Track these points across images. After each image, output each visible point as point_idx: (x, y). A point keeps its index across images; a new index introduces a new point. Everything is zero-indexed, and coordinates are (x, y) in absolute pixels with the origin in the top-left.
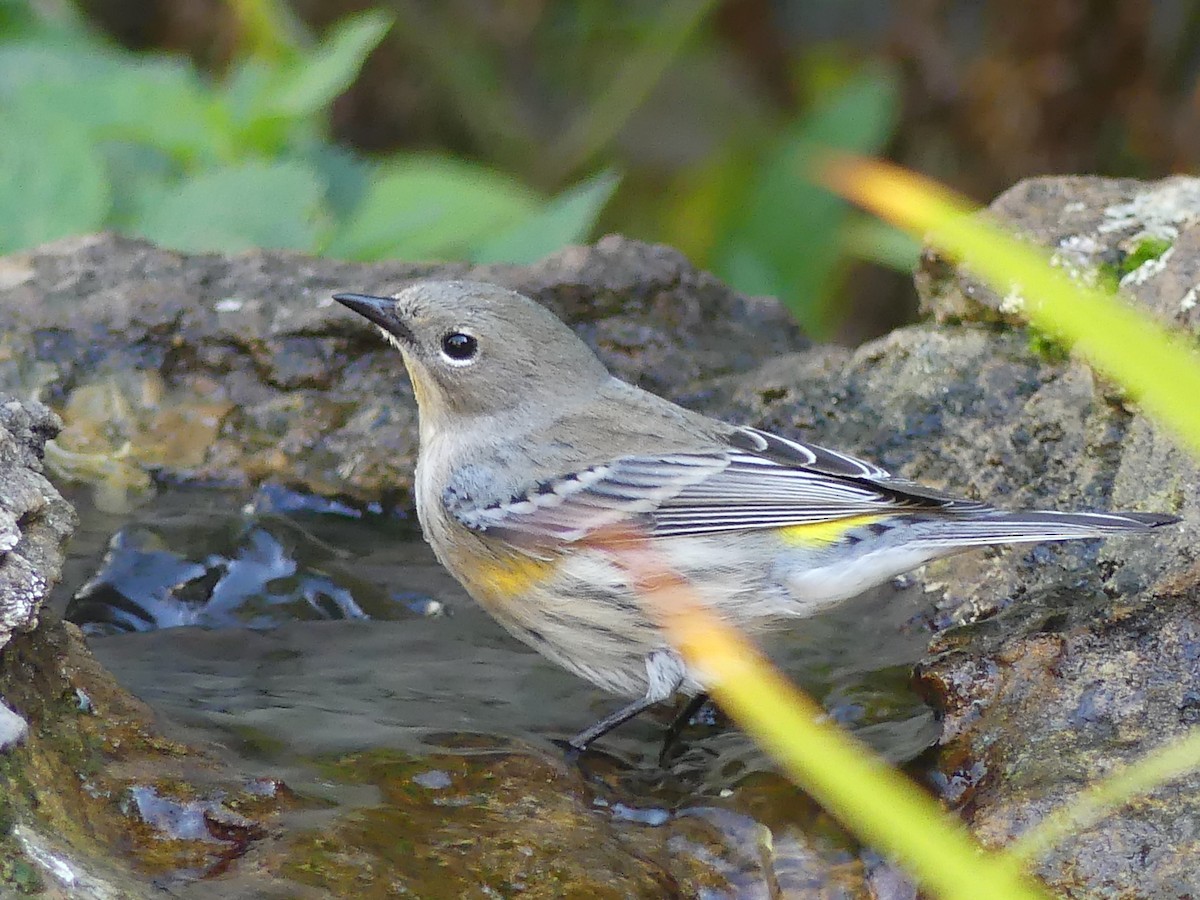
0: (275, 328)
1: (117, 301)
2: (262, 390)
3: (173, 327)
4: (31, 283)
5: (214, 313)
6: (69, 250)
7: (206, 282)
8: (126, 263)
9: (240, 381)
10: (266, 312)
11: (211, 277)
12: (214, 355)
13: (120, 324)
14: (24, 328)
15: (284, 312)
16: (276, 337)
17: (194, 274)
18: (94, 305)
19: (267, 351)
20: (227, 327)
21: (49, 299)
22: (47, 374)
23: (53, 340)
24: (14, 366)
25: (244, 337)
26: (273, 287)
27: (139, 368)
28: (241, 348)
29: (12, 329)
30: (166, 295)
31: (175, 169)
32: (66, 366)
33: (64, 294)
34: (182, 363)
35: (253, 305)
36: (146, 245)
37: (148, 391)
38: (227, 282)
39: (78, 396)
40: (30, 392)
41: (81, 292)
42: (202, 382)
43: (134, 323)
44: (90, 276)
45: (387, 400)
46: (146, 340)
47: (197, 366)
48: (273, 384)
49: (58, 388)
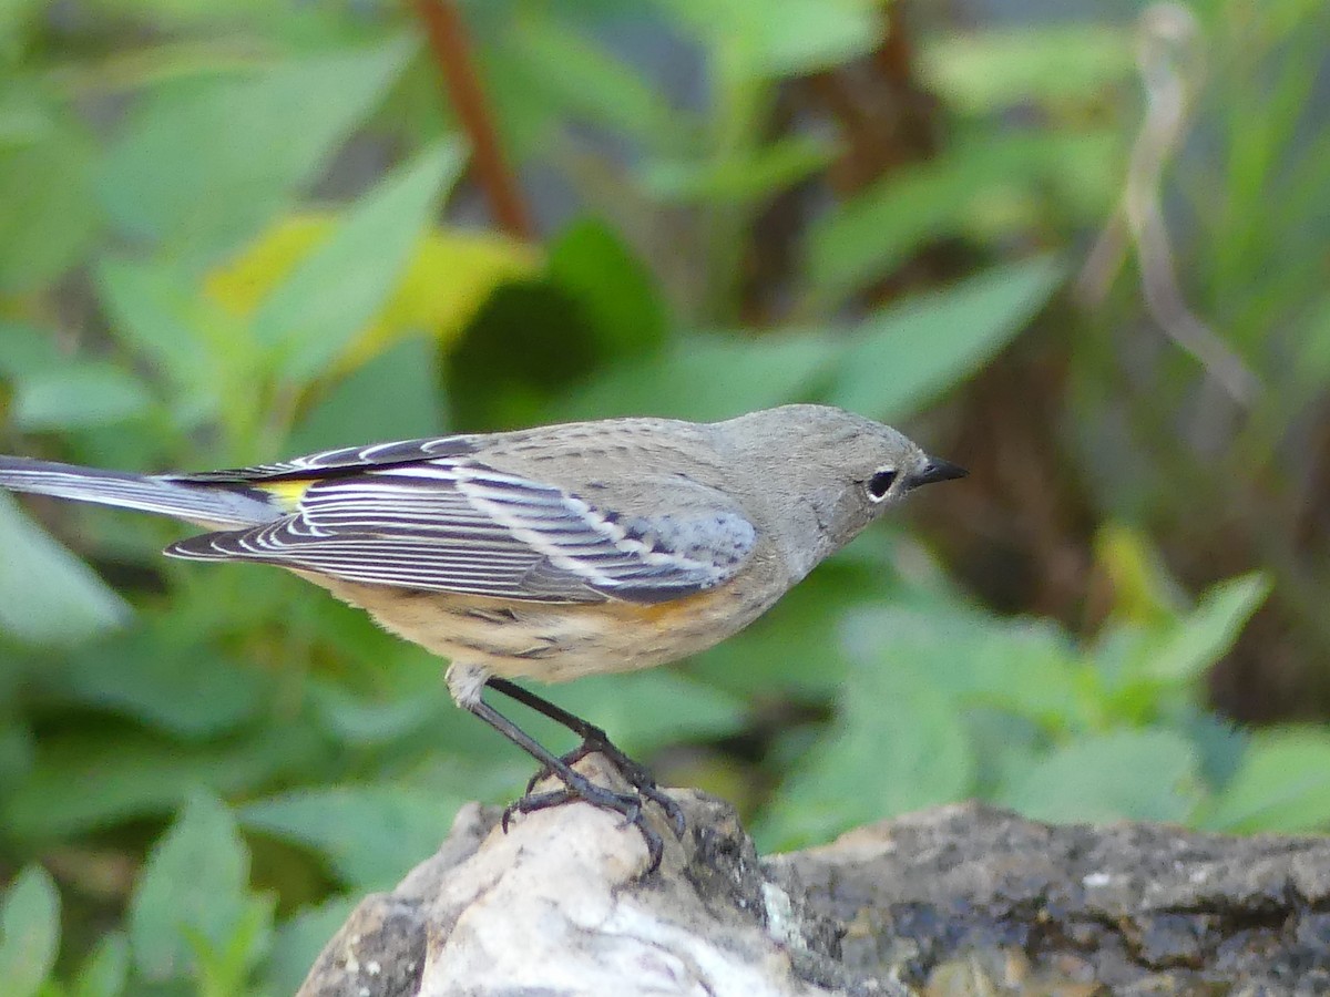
0: (1146, 904)
1: (980, 875)
2: (1131, 969)
3: (1039, 903)
4: (891, 856)
5: (1082, 887)
6: (930, 821)
7: (1074, 854)
8: (990, 835)
9: (1110, 960)
10: (1137, 888)
11: (1079, 850)
12: (1082, 932)
13: (983, 898)
14: (882, 903)
15: (1155, 887)
16: (1147, 913)
17: (1061, 847)
18: (956, 878)
19: (1137, 928)
20: (1093, 902)
21: (908, 872)
22: (906, 951)
23: (913, 915)
24: (872, 943)
25: (1113, 914)
26: (1145, 860)
27: (1002, 946)
28: (1110, 925)
29: (870, 903)
30: (1033, 868)
31: (1043, 739)
32: (926, 943)
33: (923, 868)
34: (1048, 940)
35: (1123, 880)
36: (1012, 816)
37: (1012, 970)
38: (1095, 855)
39: (939, 975)
40: (888, 970)
41: (943, 864)
42: (1069, 961)
43: (998, 898)
44: (952, 848)
45: (1263, 980)
46: (1010, 915)
47: (1064, 943)
48: (1143, 963)
49: (918, 965)
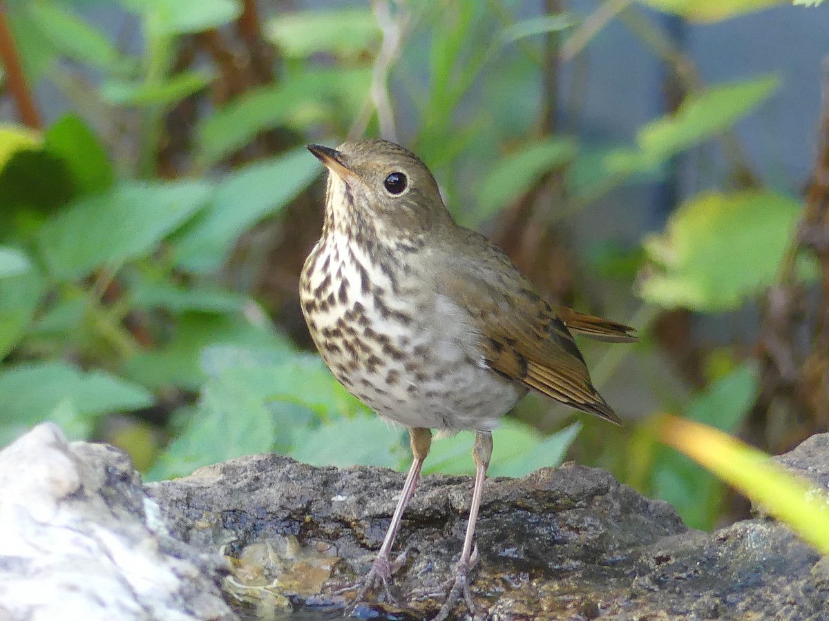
0: (366, 513)
1: (272, 495)
2: (358, 550)
3: (306, 510)
4: (221, 483)
5: (330, 503)
6: (244, 463)
7: (325, 484)
8: (279, 473)
9: (345, 544)
10: (361, 502)
11: (329, 479)
12: (330, 528)
13: (274, 508)
14: (216, 510)
15: (372, 503)
16: (366, 518)
17: (318, 479)
18: (259, 496)
19: (360, 526)
20: (335, 509)
21: (231, 493)
22: (230, 537)
23: (234, 517)
24: (210, 533)
25: (348, 518)
26: (366, 488)
27: (284, 535)
28: (347, 525)
29: (210, 510)
30: (302, 490)
31: (316, 421)
32: (241, 532)
33: (240, 489)
34: (310, 532)
35: (353, 498)
36: (291, 461)
37: (289, 548)
38: (338, 485)
39: (248, 550)
40: (219, 549)
41: (253, 487)
42: (322, 544)
43: (282, 508)
44: (257, 479)
45: (431, 557)
46: (289, 517)
47: (320, 534)
48: (364, 546)
49: (236, 546)
